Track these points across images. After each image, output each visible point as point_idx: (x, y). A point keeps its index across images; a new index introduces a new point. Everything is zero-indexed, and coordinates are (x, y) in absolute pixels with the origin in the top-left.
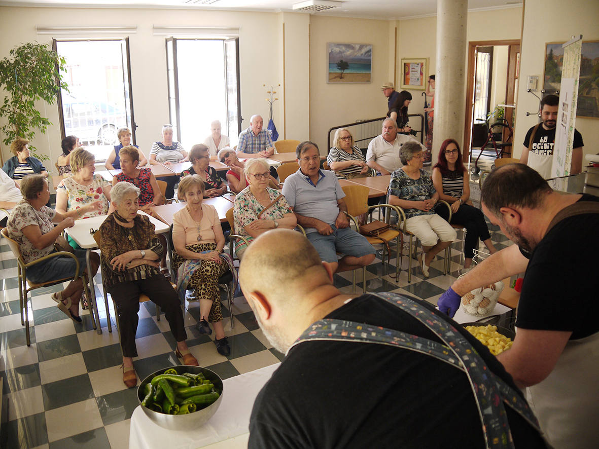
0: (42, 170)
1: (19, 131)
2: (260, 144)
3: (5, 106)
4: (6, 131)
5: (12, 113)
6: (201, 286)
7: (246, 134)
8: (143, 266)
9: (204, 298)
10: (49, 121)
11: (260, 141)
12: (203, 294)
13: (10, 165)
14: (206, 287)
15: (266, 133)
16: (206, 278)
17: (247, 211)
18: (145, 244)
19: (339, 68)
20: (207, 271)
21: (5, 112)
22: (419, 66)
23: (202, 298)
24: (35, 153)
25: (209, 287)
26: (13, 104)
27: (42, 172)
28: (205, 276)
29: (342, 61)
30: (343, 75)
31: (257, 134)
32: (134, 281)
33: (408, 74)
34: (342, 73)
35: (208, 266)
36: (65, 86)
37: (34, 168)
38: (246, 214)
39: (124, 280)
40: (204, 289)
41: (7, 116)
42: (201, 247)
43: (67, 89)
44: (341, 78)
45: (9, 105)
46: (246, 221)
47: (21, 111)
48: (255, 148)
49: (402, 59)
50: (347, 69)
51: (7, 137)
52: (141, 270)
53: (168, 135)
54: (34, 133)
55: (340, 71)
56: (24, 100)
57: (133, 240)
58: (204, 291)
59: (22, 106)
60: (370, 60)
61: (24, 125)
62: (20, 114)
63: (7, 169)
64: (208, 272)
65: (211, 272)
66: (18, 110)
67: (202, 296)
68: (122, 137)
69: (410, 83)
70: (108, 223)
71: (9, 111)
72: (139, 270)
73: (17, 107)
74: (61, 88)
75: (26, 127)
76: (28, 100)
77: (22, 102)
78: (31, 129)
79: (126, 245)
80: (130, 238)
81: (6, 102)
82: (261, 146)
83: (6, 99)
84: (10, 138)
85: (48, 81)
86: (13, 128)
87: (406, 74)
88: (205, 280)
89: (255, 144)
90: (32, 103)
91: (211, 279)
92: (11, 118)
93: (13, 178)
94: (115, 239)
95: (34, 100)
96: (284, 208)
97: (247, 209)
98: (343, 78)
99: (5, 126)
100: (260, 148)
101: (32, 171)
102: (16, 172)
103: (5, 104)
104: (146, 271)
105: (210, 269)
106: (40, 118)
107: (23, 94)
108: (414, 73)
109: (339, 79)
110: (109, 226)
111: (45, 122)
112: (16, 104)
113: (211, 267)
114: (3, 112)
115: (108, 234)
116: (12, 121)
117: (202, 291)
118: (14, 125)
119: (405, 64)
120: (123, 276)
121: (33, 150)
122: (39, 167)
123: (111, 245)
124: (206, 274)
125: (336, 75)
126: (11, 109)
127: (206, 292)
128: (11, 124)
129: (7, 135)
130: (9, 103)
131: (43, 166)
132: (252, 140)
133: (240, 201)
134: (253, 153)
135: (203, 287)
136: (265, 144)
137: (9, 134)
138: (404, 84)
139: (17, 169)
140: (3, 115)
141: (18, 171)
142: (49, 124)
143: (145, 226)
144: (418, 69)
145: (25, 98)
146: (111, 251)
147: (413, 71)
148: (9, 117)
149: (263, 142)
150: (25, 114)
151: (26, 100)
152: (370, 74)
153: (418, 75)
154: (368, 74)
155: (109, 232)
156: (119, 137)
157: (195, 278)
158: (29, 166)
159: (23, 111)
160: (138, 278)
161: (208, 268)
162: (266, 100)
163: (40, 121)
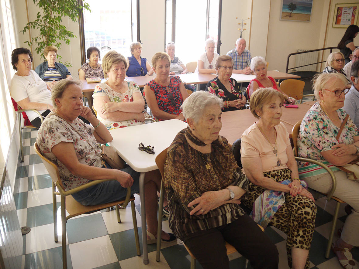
0: (67, 74)
1: (48, 42)
2: (242, 62)
3: (38, 20)
4: (37, 41)
5: (43, 26)
6: (298, 231)
7: (232, 54)
8: (228, 206)
9: (302, 247)
10: (73, 34)
11: (243, 59)
12: (300, 242)
13: (41, 69)
14: (305, 234)
15: (248, 54)
16: (305, 223)
17: (326, 133)
18: (231, 177)
19: (290, 9)
20: (307, 213)
21: (37, 25)
22: (352, 9)
23: (298, 247)
24: (60, 60)
25: (309, 235)
26: (44, 19)
27: (67, 76)
28: (305, 220)
29: (292, 3)
30: (292, 14)
31: (240, 53)
32: (219, 227)
33: (340, 15)
34: (291, 13)
35: (307, 206)
36: (87, 6)
37: (61, 72)
38: (326, 137)
39: (207, 227)
40: (302, 237)
41: (39, 29)
42: (279, 174)
43: (88, 9)
44: (290, 17)
45: (41, 20)
46: (326, 145)
47: (50, 25)
48: (238, 65)
49: (336, 4)
50: (295, 10)
51: (38, 47)
52: (226, 213)
53: (171, 51)
54: (61, 44)
55: (290, 12)
56: (53, 16)
57: (212, 169)
58: (301, 239)
59: (51, 21)
60: (311, 4)
61: (53, 36)
62: (49, 27)
63: (39, 72)
64: (309, 215)
65: (312, 216)
66: (48, 25)
67: (299, 245)
68: (134, 50)
69: (341, 22)
70: (180, 147)
71: (40, 25)
72: (224, 213)
73: (48, 21)
74: (84, 8)
75: (54, 38)
76: (57, 16)
77: (51, 18)
78: (58, 40)
79: (206, 178)
80: (208, 166)
81: (38, 17)
82: (244, 64)
83: (38, 14)
84: (41, 47)
85: (73, 2)
86: (44, 39)
87: (338, 16)
88: (304, 225)
89: (239, 62)
90: (60, 19)
91: (311, 224)
92: (42, 31)
93: (45, 80)
94: (192, 170)
95: (62, 16)
96: (353, 129)
97: (327, 131)
98: (291, 17)
99: (37, 37)
100: (242, 65)
101: (59, 75)
102: (45, 75)
103: (37, 19)
104: (232, 213)
105: (311, 212)
106: (66, 31)
107: (52, 10)
108: (345, 15)
109: (288, 17)
110: (182, 152)
111: (70, 35)
112: (47, 18)
113: (311, 209)
114: (36, 25)
115: (182, 164)
116: (43, 33)
117: (299, 238)
118: (44, 37)
119: (338, 8)
120: (204, 220)
121: (59, 58)
122: (65, 72)
123: (187, 179)
124: (305, 218)
125: (287, 14)
126: (43, 23)
127: (305, 240)
128: (42, 36)
129: (39, 44)
130: (41, 18)
131: (68, 71)
132: (237, 59)
133: (317, 121)
134: (236, 69)
135: (301, 233)
136: (246, 62)
137: (40, 44)
138: (336, 24)
139: (47, 72)
140: (36, 27)
141: (48, 74)
142: (73, 36)
143: (225, 152)
144: (351, 12)
145: (54, 14)
146: (187, 187)
147: (345, 14)
148: (41, 30)
149: (245, 61)
150: (53, 28)
151: (55, 16)
152: (310, 15)
153: (350, 16)
154: (309, 15)
155: (183, 160)
156: (132, 50)
157: (281, 216)
158: (57, 70)
159: (52, 25)
160: (223, 223)
161: (308, 210)
162: (238, 29)
163: (65, 33)
